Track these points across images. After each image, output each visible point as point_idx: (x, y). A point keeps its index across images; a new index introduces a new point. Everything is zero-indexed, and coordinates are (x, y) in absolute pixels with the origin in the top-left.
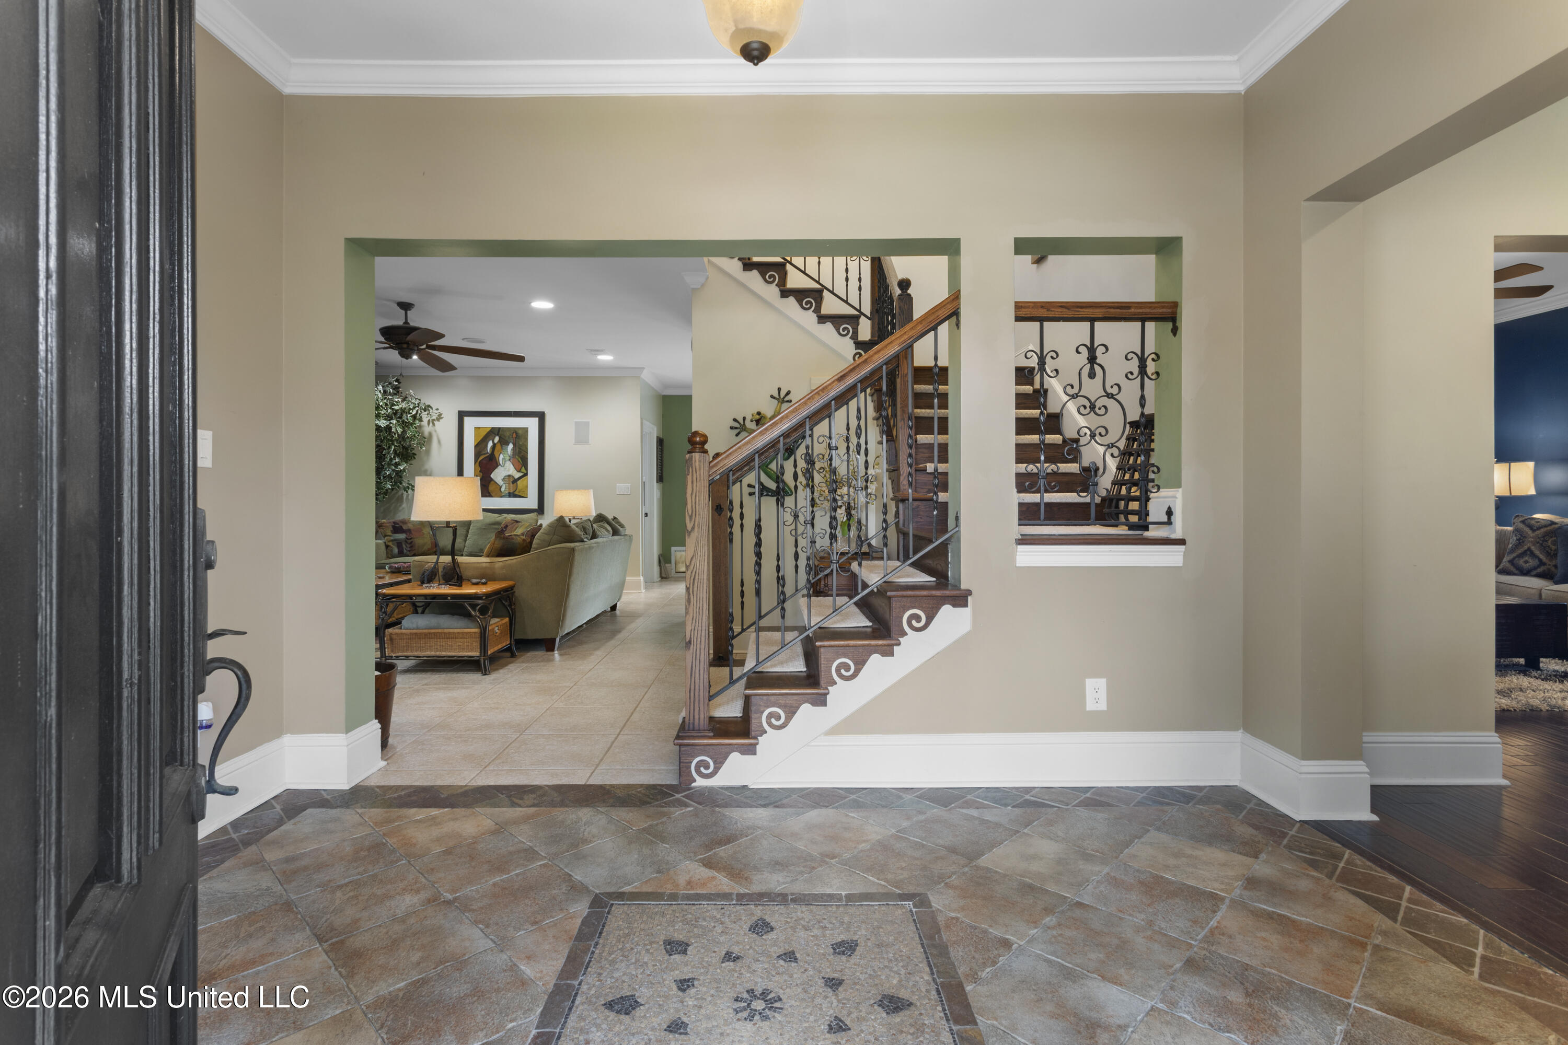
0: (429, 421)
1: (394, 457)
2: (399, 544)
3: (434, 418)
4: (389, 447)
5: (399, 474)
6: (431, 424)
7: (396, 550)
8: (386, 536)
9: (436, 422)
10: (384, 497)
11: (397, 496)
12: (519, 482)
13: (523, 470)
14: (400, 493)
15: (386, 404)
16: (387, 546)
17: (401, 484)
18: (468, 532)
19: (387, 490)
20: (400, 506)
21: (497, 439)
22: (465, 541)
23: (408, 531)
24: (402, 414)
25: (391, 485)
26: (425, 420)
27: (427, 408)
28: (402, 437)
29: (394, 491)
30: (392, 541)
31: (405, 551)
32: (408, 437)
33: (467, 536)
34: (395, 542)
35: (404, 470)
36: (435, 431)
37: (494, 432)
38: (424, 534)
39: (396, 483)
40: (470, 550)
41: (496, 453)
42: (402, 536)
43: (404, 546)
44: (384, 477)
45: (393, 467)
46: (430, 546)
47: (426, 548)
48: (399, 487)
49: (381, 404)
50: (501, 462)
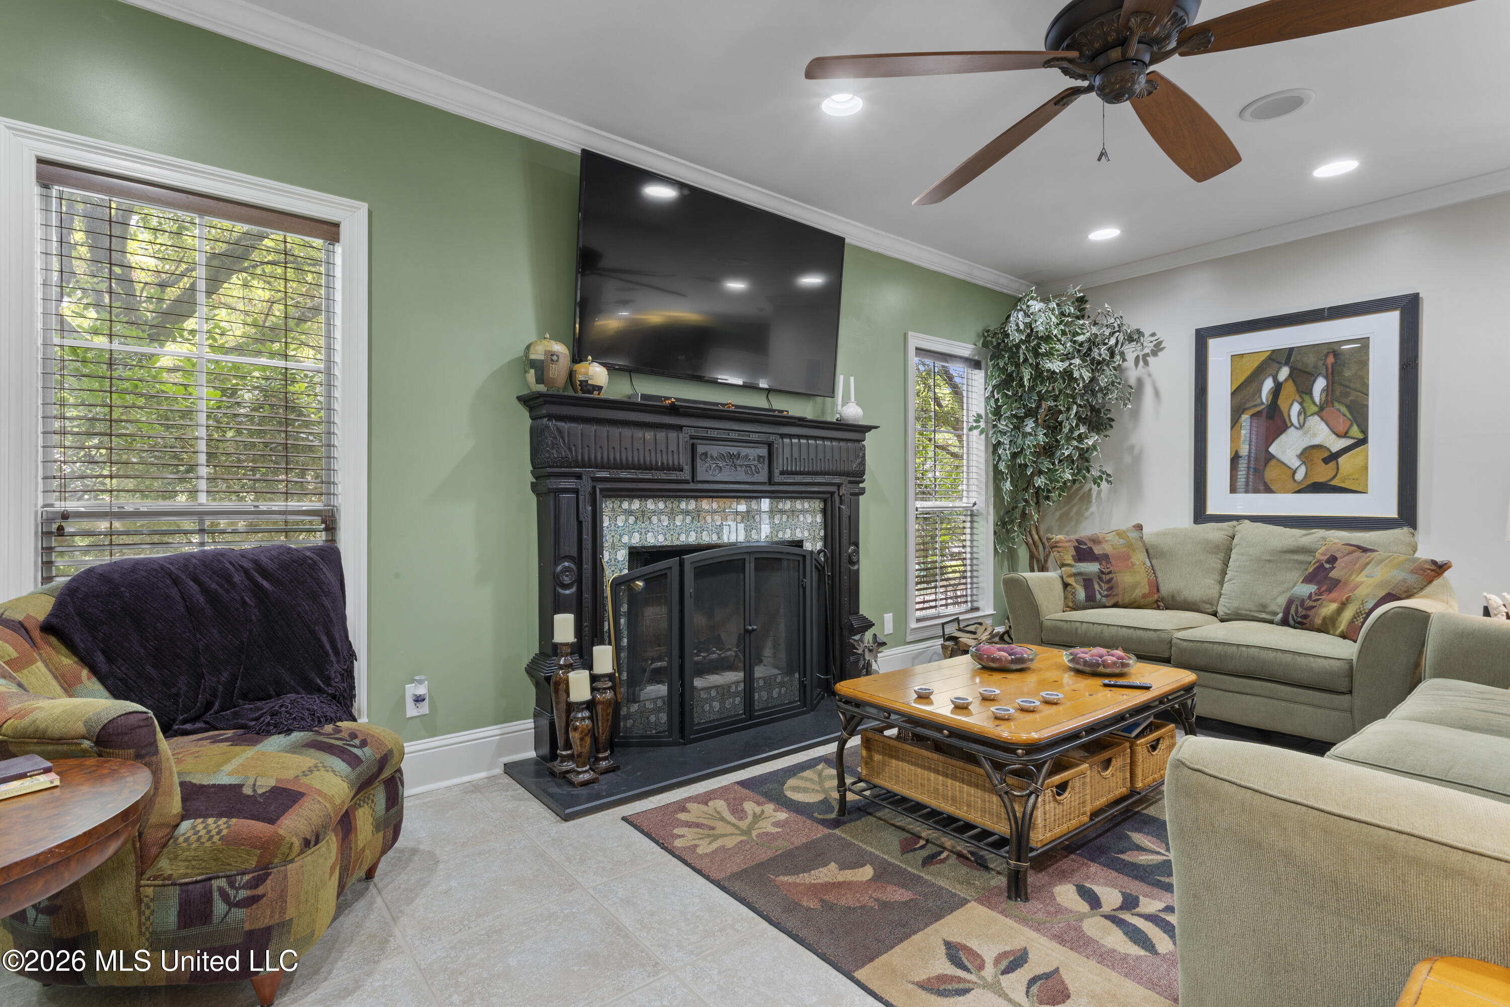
0: (1137, 358)
1: (1077, 425)
2: (1087, 583)
3: (1147, 350)
4: (1069, 409)
5: (1084, 455)
6: (1141, 363)
7: (1081, 594)
8: (1063, 565)
9: (1151, 359)
10: (1060, 495)
11: (1081, 492)
12: (1341, 460)
13: (1355, 431)
14: (1087, 488)
15: (1064, 333)
16: (1066, 585)
17: (1088, 471)
18: (1226, 564)
19: (1065, 483)
20: (1087, 509)
21: (1284, 373)
22: (1221, 583)
23: (1104, 558)
24: (1090, 349)
25: (1073, 474)
26: (1131, 356)
27: (1134, 337)
28: (1091, 387)
29: (1077, 485)
30: (1075, 575)
31: (1098, 596)
32: (1101, 390)
33: (1224, 573)
34: (1080, 578)
35: (1094, 447)
36: (1150, 375)
37: (1277, 358)
38: (1133, 564)
39: (1079, 470)
40: (1235, 604)
41: (1282, 403)
42: (1092, 568)
43: (1097, 587)
44: (1060, 461)
45: (1075, 443)
46: (1146, 590)
47: (1138, 593)
48: (1084, 477)
49: (1055, 332)
50: (1294, 419)
